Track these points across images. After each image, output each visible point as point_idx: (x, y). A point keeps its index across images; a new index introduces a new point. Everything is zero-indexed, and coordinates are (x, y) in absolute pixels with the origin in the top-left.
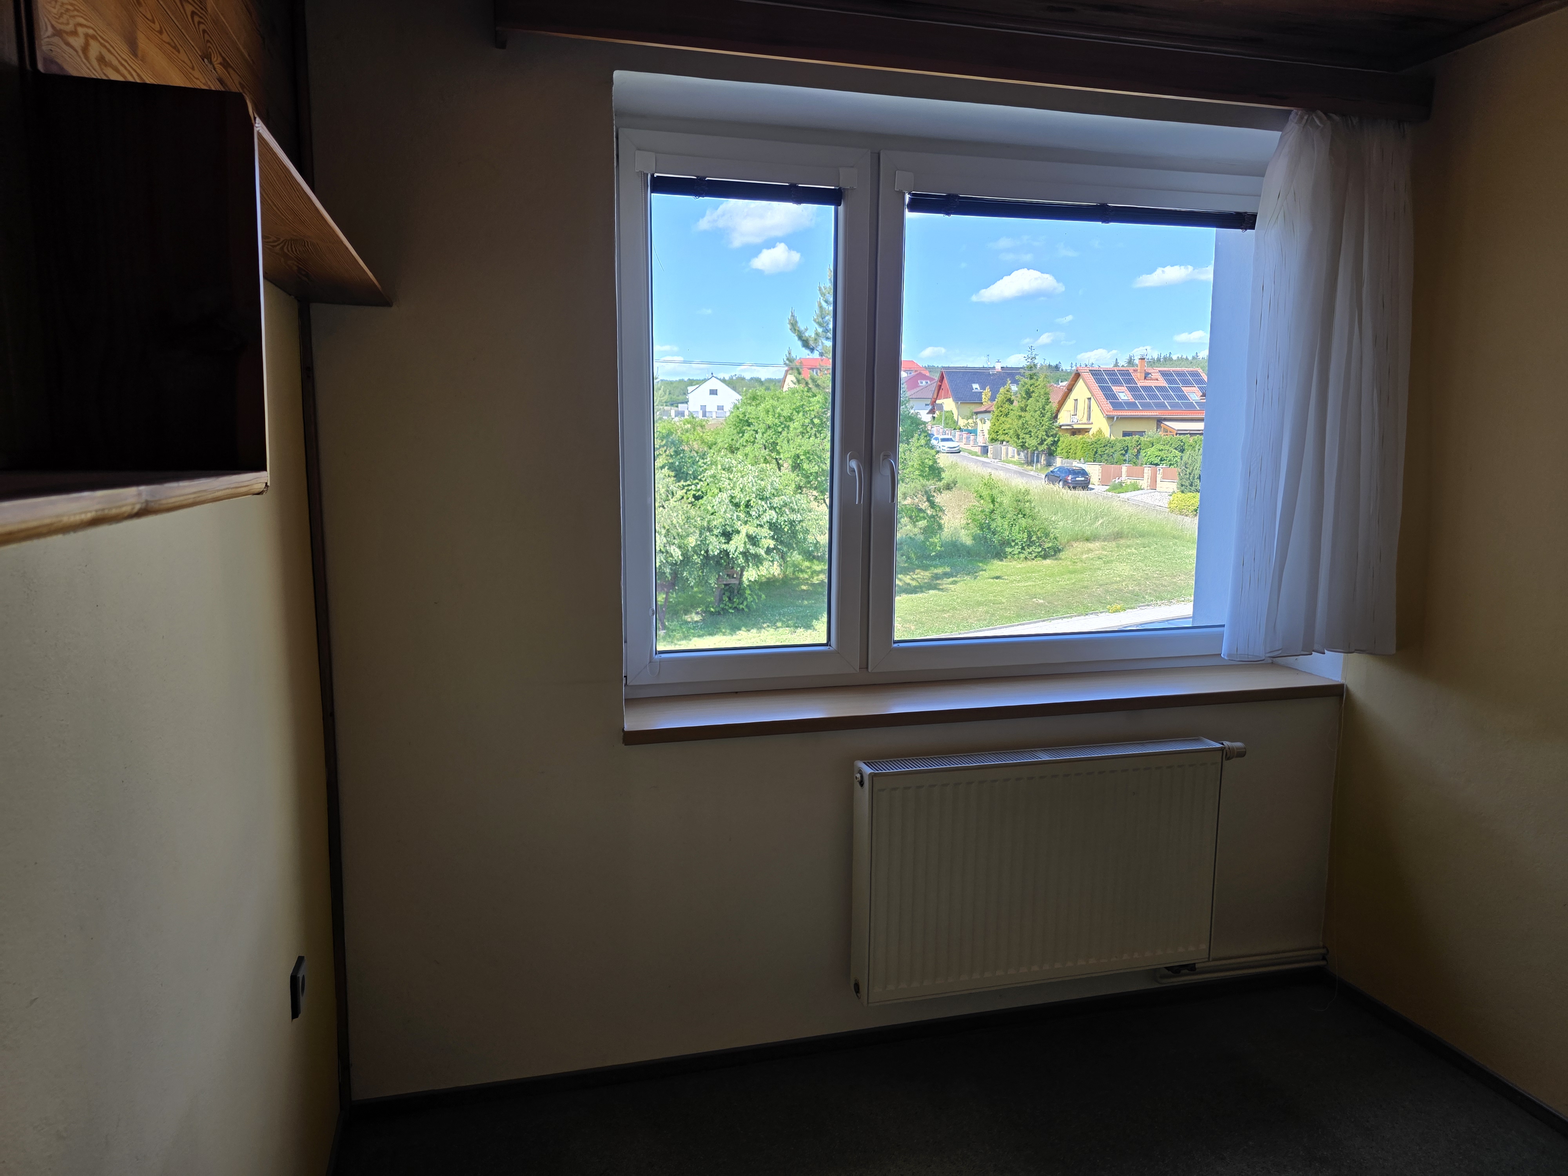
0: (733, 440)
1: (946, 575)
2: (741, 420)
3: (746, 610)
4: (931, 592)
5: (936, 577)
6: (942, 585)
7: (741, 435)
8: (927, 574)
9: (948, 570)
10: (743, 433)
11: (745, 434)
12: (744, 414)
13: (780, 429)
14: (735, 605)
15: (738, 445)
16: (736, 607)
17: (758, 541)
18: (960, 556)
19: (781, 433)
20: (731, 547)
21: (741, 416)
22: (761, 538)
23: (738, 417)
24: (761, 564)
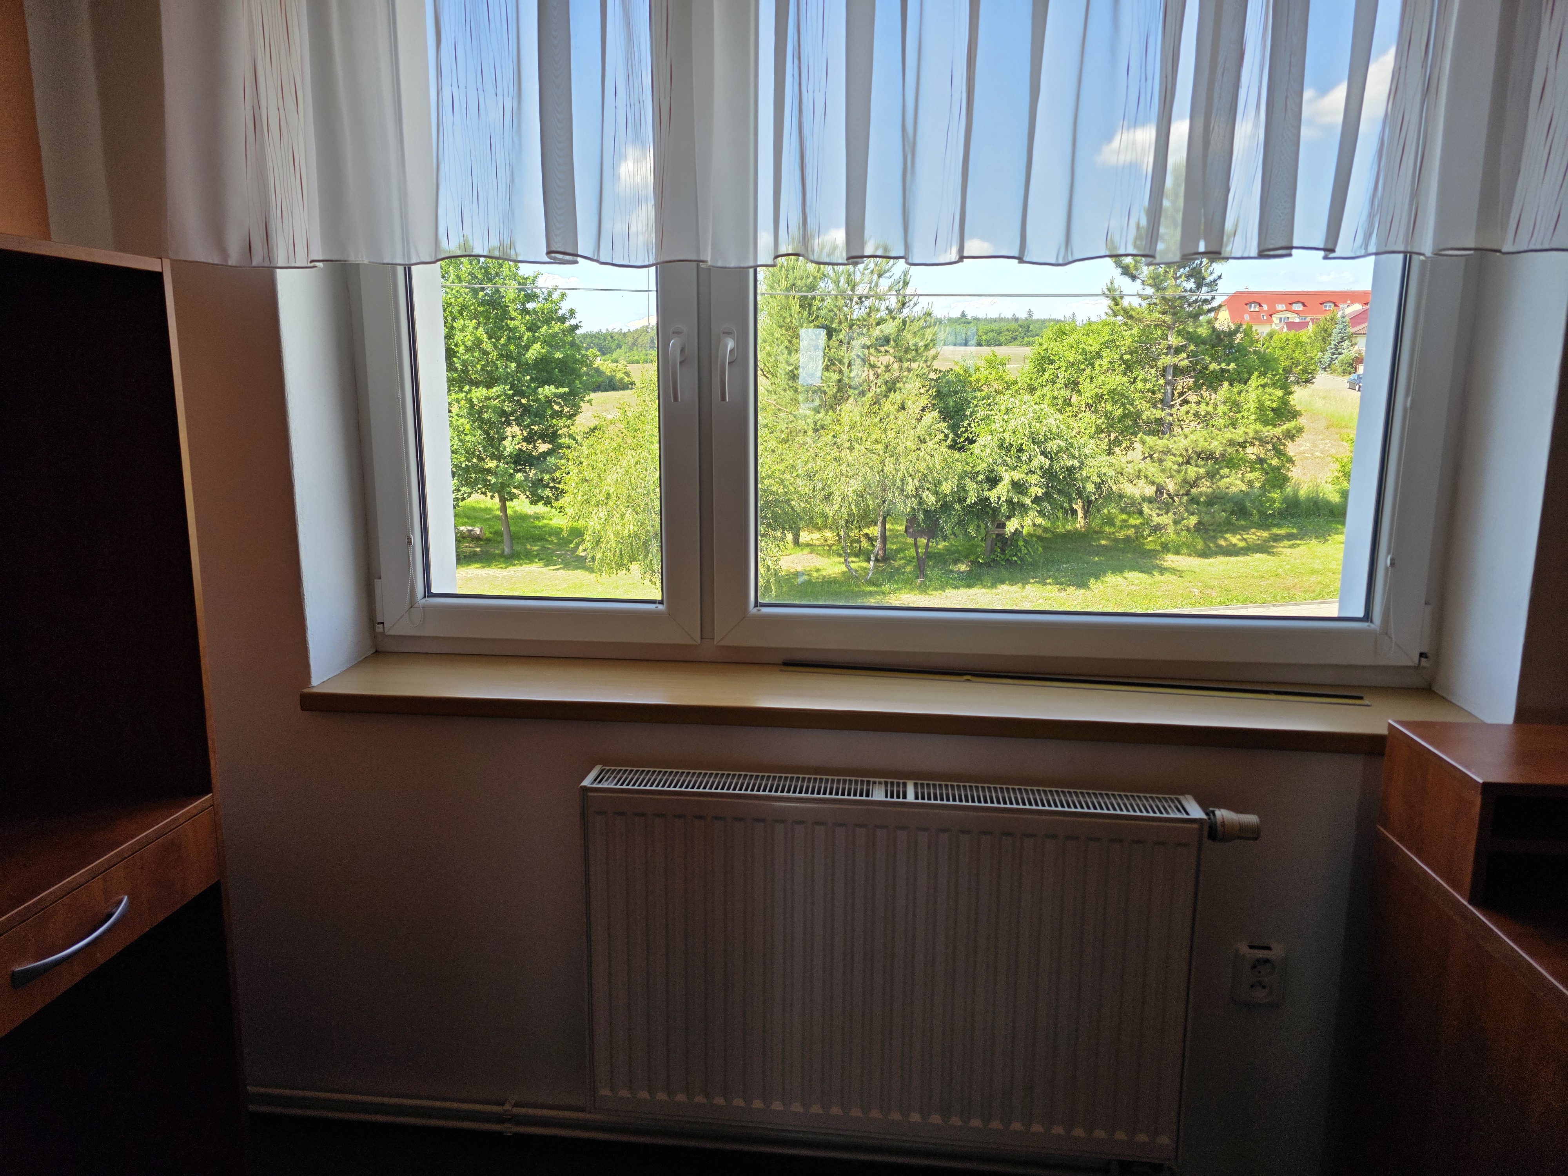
0: (1031, 379)
1: (1289, 537)
2: (1043, 357)
3: (1019, 562)
4: (1258, 556)
5: (1276, 538)
6: (1277, 547)
7: (1041, 374)
8: (1265, 534)
9: (1295, 531)
10: (1044, 371)
11: (1046, 373)
12: (1046, 350)
13: (1083, 367)
14: (1007, 557)
15: (1036, 385)
16: (1008, 559)
17: (1026, 488)
18: (1319, 515)
19: (1084, 370)
20: (993, 495)
21: (1043, 353)
22: (1031, 486)
23: (1039, 353)
24: (1026, 513)
